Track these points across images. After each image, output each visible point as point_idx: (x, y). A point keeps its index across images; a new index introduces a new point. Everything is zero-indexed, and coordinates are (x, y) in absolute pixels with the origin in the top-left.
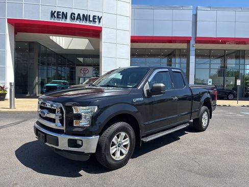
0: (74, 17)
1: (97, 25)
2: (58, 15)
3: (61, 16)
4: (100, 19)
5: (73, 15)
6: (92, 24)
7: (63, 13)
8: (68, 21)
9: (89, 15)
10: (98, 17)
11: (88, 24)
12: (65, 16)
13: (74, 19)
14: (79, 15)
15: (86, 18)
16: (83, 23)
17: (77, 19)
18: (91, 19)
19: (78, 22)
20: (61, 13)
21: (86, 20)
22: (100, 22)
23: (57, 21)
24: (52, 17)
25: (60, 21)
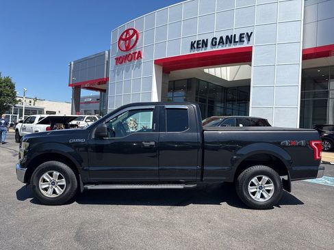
0: (216, 42)
1: (245, 45)
2: (198, 44)
3: (201, 46)
4: (249, 37)
5: (214, 40)
6: (238, 46)
7: (203, 40)
8: (209, 49)
9: (235, 35)
10: (247, 33)
11: (233, 46)
12: (205, 43)
13: (216, 45)
14: (221, 38)
15: (230, 40)
16: (227, 47)
17: (219, 44)
18: (237, 39)
19: (220, 48)
20: (201, 42)
21: (231, 42)
22: (249, 40)
23: (196, 52)
24: (192, 48)
25: (200, 52)
